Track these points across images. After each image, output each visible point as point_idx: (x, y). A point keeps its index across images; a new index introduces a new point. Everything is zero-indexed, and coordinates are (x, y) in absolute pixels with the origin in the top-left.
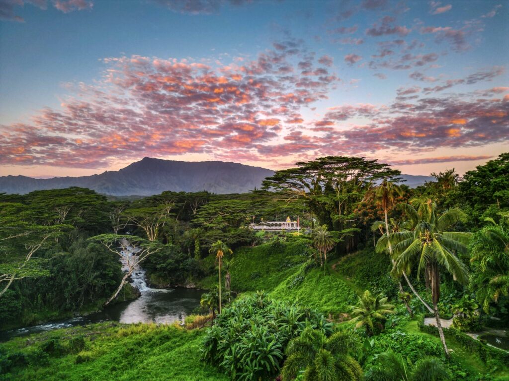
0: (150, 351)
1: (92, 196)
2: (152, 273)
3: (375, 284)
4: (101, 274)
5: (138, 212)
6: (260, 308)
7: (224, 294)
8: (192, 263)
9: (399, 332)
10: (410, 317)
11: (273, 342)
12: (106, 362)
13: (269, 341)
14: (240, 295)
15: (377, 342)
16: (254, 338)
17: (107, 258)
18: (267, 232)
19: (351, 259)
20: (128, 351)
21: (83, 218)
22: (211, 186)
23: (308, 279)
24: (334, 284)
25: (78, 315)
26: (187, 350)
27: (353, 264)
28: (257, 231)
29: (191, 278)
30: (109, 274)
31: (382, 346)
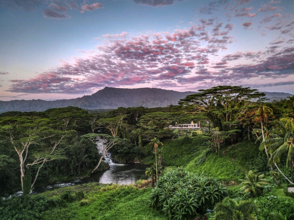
0: (119, 200)
1: (80, 111)
2: (115, 154)
3: (251, 163)
4: (89, 156)
5: (106, 120)
6: (181, 177)
7: (159, 168)
8: (138, 149)
9: (272, 196)
10: (278, 186)
11: (192, 198)
12: (96, 206)
13: (190, 197)
14: (166, 168)
15: (258, 201)
16: (181, 196)
17: (91, 147)
18: (179, 130)
19: (234, 148)
20: (108, 200)
21: (77, 124)
22: (143, 102)
23: (208, 160)
24: (225, 163)
25: (78, 178)
26: (141, 200)
27: (236, 151)
28: (174, 129)
29: (137, 158)
30: (93, 156)
31: (262, 204)
